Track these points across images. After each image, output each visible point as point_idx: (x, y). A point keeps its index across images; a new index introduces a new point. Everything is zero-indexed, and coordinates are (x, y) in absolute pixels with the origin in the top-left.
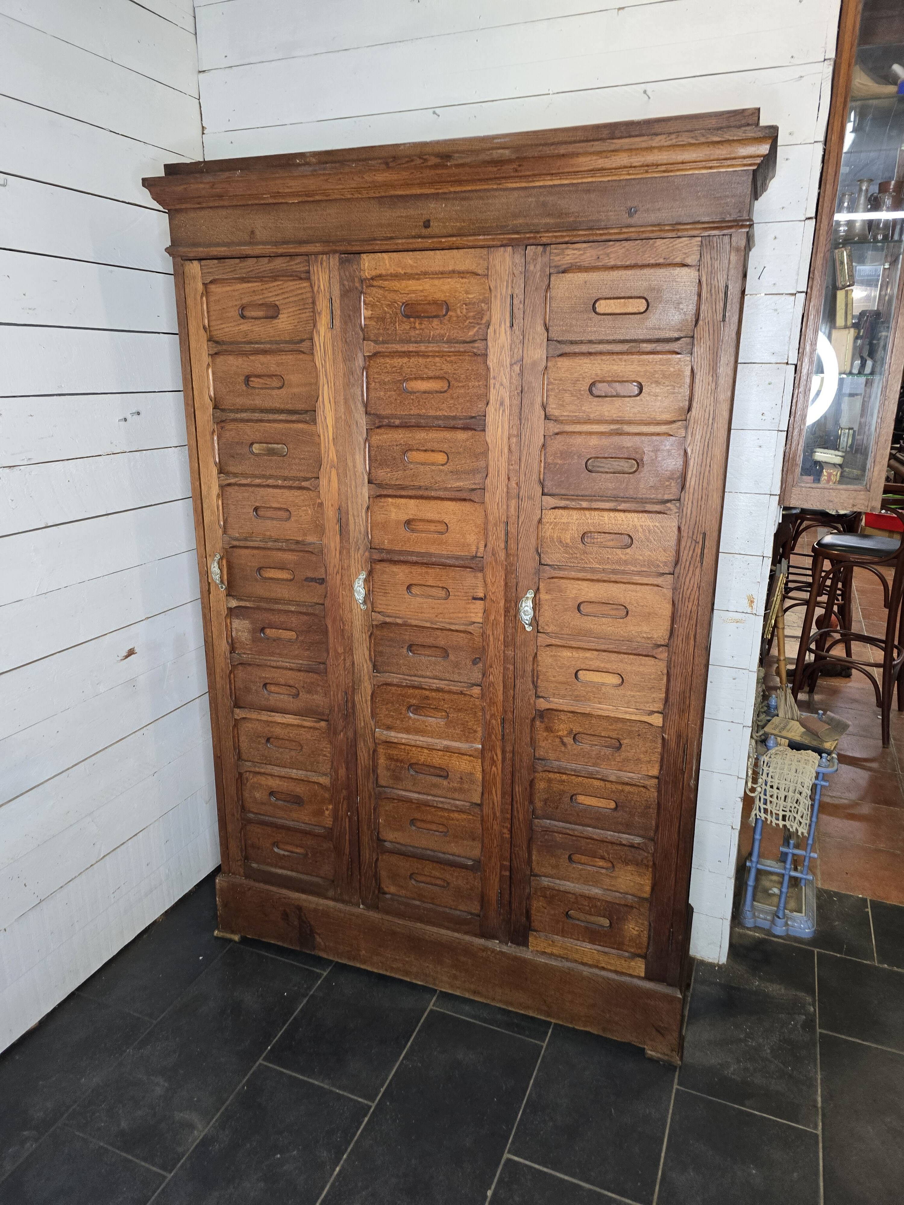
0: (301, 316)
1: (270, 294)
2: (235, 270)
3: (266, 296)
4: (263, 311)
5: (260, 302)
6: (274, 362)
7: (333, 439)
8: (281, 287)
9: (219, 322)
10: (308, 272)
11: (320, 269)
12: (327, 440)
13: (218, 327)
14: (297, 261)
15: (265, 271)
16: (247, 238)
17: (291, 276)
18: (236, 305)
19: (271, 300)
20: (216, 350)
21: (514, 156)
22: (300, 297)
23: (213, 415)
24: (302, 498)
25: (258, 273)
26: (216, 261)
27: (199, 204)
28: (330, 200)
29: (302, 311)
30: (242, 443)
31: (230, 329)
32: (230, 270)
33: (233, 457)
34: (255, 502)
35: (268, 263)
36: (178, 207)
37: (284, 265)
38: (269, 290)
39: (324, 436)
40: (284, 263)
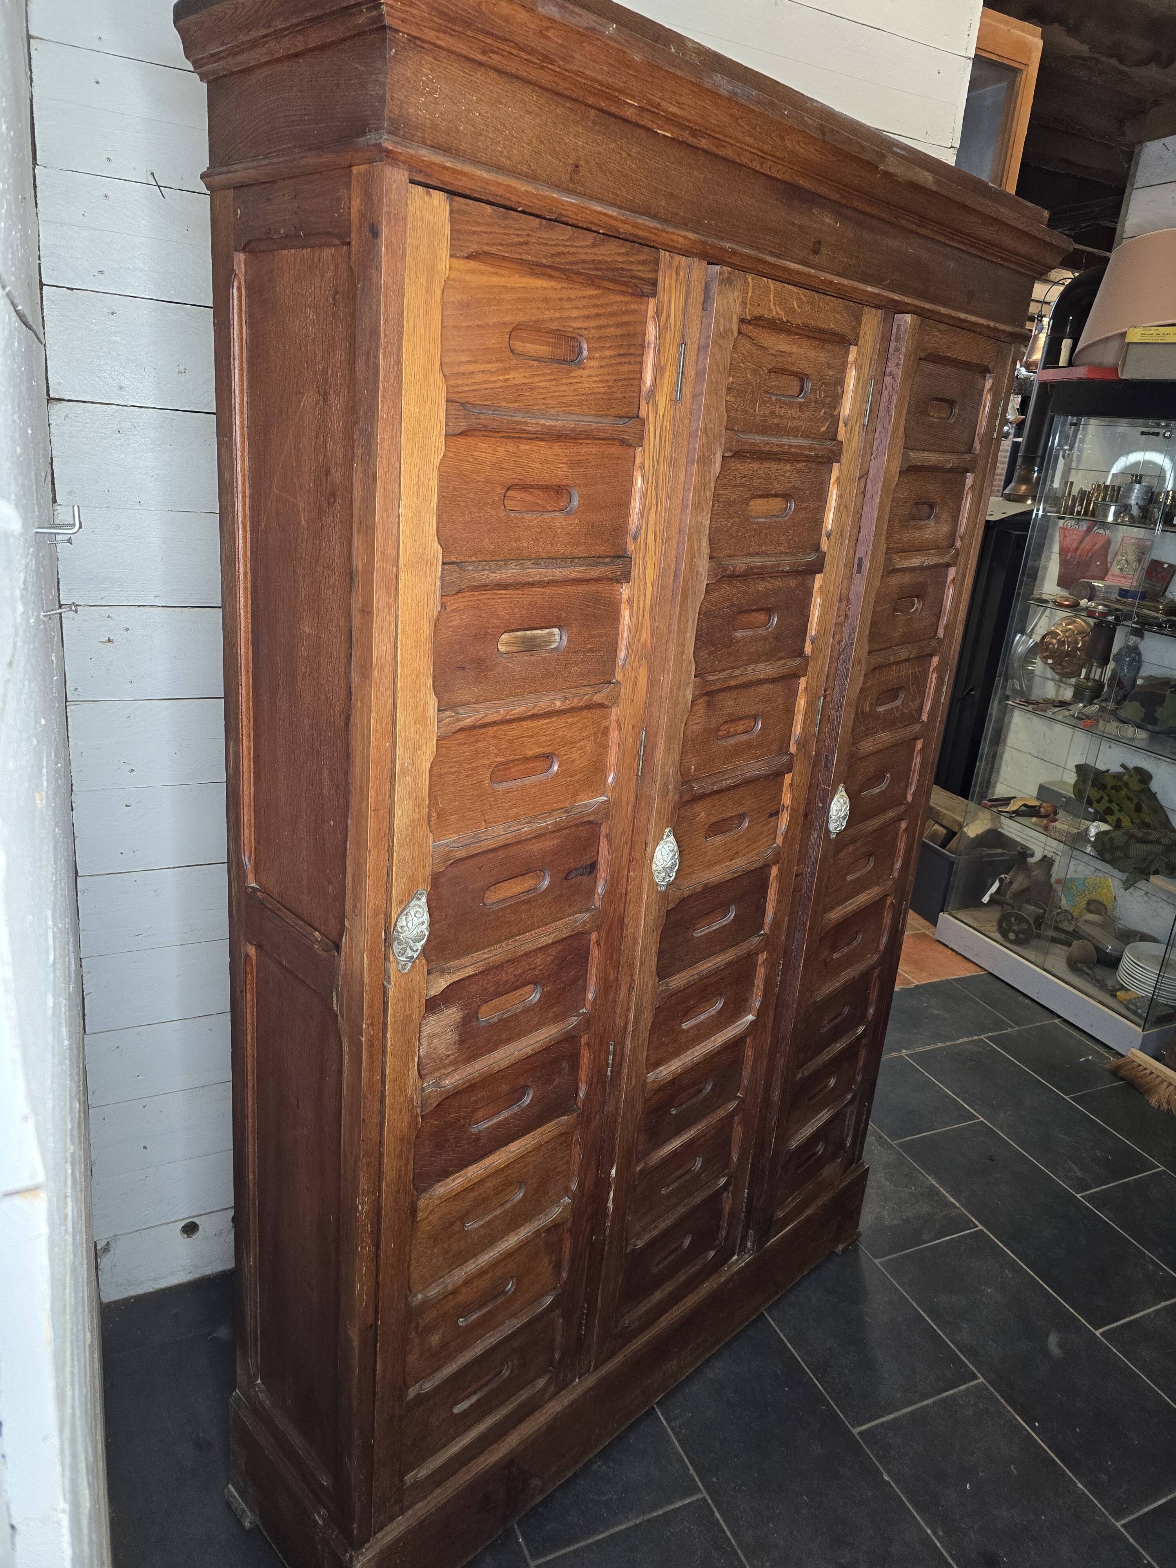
0: (620, 368)
1: (575, 313)
2: (527, 243)
3: (565, 314)
4: (548, 344)
5: (554, 326)
6: (565, 459)
7: (651, 606)
8: (595, 301)
9: (464, 358)
10: (655, 283)
11: (673, 283)
12: (641, 610)
13: (463, 369)
14: (642, 257)
15: (584, 262)
16: (565, 178)
17: (625, 284)
18: (505, 324)
19: (575, 325)
20: (463, 425)
21: (934, 188)
22: (624, 330)
23: (442, 578)
24: (580, 725)
25: (570, 263)
26: (489, 209)
27: (484, 53)
28: (716, 156)
29: (623, 360)
30: (486, 634)
31: (487, 377)
32: (517, 239)
33: (463, 668)
34: (496, 755)
35: (594, 245)
36: (429, 35)
37: (620, 259)
38: (576, 303)
39: (639, 601)
40: (619, 254)
